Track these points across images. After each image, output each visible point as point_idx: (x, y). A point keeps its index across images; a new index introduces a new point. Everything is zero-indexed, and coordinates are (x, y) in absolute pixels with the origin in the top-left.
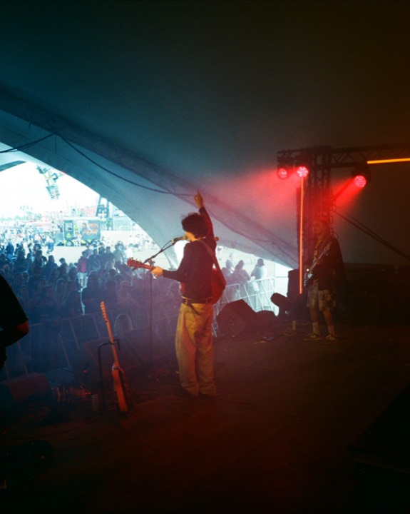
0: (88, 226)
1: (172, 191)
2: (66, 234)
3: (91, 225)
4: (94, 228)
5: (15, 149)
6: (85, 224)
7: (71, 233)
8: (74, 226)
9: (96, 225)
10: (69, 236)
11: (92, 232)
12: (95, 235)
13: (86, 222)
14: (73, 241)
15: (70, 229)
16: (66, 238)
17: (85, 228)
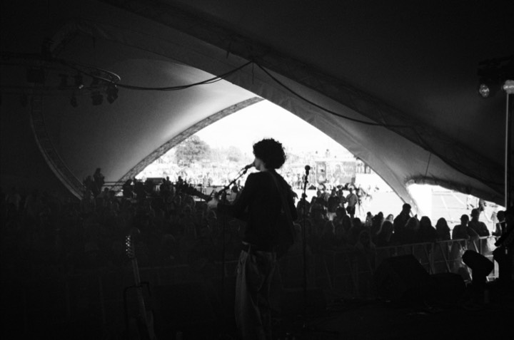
0: (342, 169)
1: (384, 122)
2: (318, 177)
3: (345, 167)
4: (349, 171)
5: (219, 77)
6: (339, 166)
7: (324, 175)
8: (327, 168)
9: (352, 167)
10: (321, 179)
11: (346, 175)
12: (349, 178)
13: (341, 164)
14: (326, 184)
15: (322, 171)
16: (318, 181)
17: (338, 171)
